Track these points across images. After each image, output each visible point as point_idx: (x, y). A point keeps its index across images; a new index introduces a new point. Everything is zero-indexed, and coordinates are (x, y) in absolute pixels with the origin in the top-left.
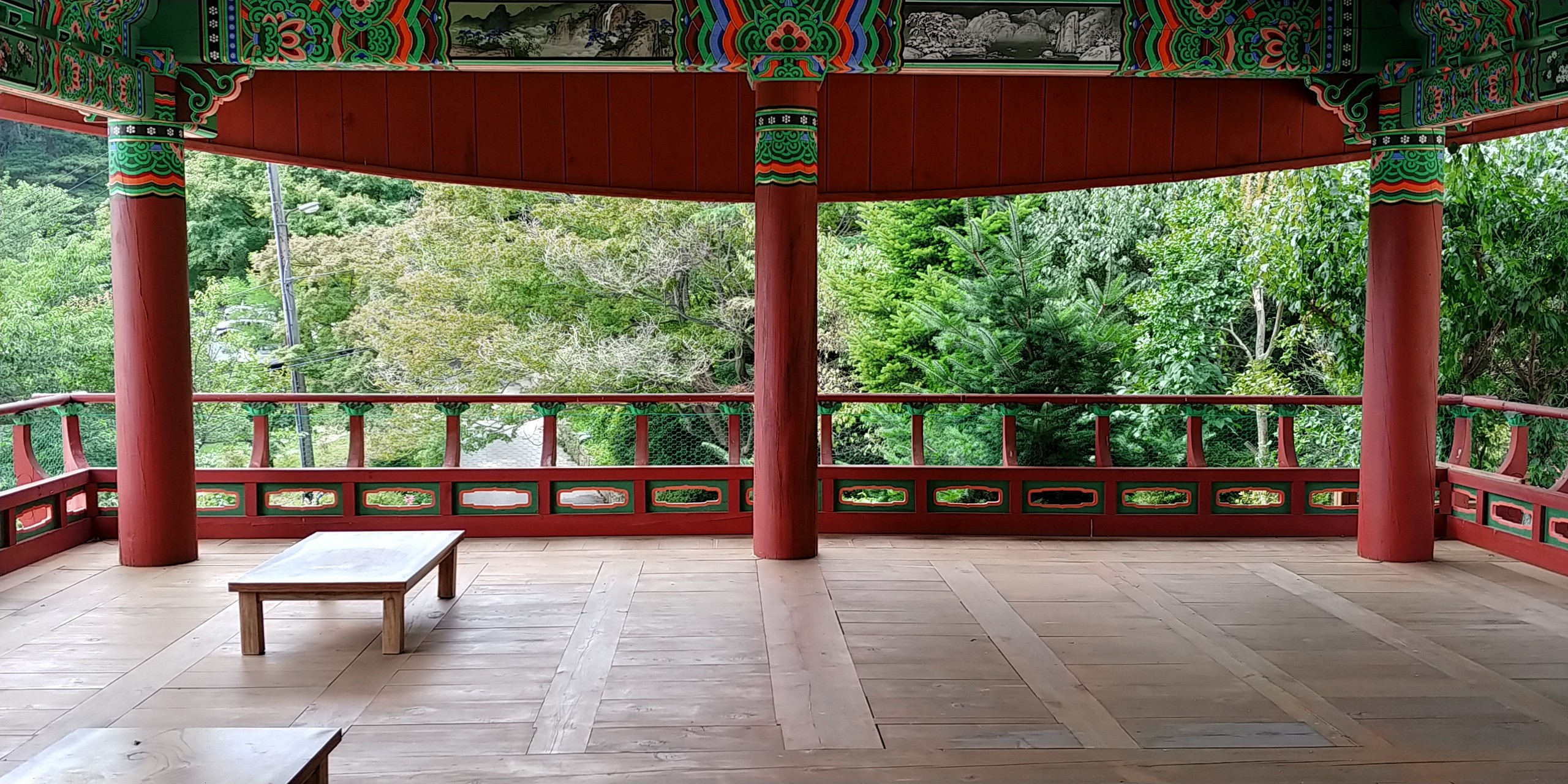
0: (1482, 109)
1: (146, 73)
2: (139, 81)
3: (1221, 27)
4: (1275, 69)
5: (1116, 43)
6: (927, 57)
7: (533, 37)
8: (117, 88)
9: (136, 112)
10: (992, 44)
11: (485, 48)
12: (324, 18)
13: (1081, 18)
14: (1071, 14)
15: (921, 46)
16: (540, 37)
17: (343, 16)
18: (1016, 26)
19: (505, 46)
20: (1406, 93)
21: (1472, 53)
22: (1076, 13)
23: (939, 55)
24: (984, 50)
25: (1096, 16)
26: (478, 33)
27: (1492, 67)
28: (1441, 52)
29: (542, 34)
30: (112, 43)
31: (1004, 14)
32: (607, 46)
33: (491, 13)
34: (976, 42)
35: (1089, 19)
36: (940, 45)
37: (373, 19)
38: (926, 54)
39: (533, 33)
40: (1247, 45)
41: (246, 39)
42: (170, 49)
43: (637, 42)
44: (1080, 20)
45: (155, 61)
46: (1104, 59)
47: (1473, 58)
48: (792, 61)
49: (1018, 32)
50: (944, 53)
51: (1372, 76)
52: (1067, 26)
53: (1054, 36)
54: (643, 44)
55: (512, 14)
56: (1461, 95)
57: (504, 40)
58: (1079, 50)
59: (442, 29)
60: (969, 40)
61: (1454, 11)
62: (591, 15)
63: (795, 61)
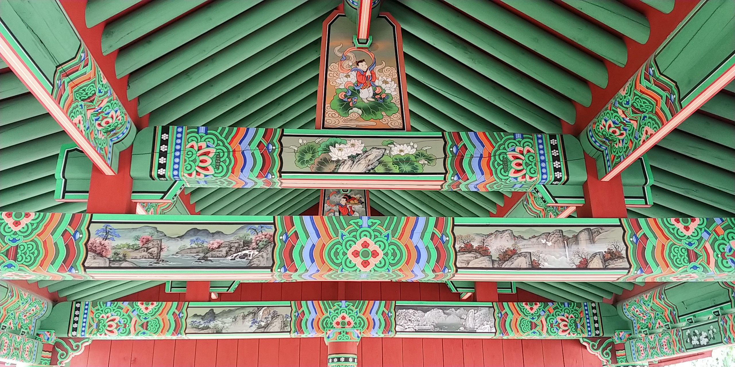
0: (662, 355)
1: (40, 342)
2: (36, 346)
3: (539, 316)
4: (566, 335)
5: (492, 324)
6: (407, 330)
7: (225, 323)
8: (24, 350)
9: (31, 361)
10: (436, 324)
11: (203, 329)
12: (129, 316)
13: (475, 312)
14: (471, 311)
15: (404, 325)
16: (228, 323)
17: (138, 314)
18: (446, 316)
19: (212, 328)
20: (627, 345)
21: (652, 329)
22: (473, 310)
23: (412, 329)
24: (433, 327)
25: (482, 312)
26: (200, 322)
27: (663, 336)
28: (639, 328)
29: (230, 322)
30: (26, 329)
31: (441, 311)
32: (260, 327)
33: (207, 313)
34: (429, 323)
35: (479, 313)
36: (412, 324)
37: (152, 316)
38: (406, 329)
39: (226, 322)
40: (552, 325)
41: (90, 326)
42: (54, 331)
43: (274, 325)
44: (475, 313)
45: (45, 337)
46: (487, 331)
47: (653, 331)
48: (345, 332)
49: (448, 319)
50: (415, 328)
51: (610, 338)
52: (469, 316)
53: (464, 320)
54: (277, 325)
55: (216, 313)
56: (652, 348)
57: (212, 325)
58: (476, 327)
59: (183, 320)
60: (425, 322)
61: (641, 310)
62: (253, 313)
63: (346, 332)
